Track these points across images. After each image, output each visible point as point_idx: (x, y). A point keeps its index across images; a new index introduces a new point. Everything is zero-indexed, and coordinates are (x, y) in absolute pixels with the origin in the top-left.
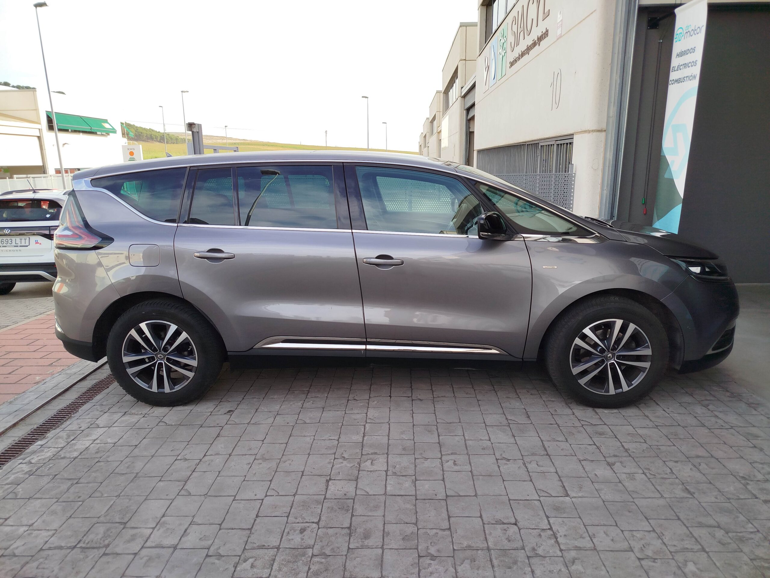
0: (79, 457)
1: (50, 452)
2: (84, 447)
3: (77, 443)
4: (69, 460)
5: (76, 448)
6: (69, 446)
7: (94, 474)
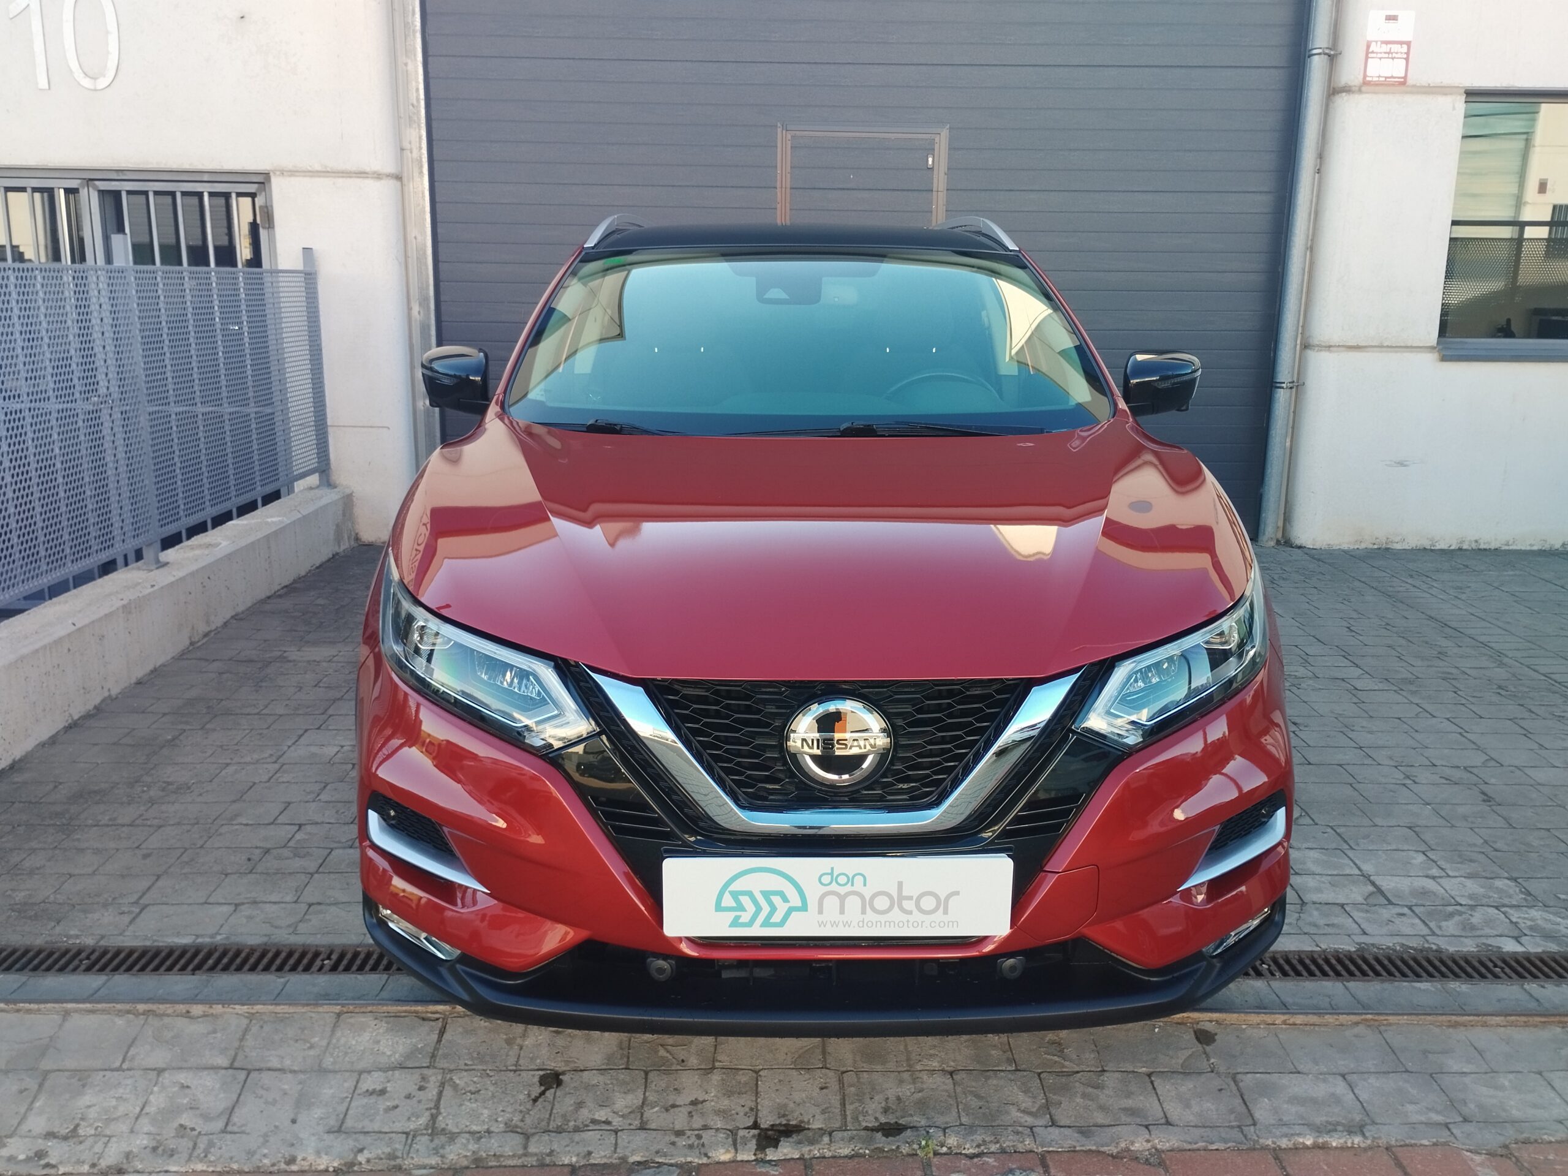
0: (1506, 875)
1: (1526, 916)
2: (1469, 883)
3: (1463, 896)
4: (1525, 884)
5: (1482, 890)
6: (1485, 901)
7: (1535, 843)
